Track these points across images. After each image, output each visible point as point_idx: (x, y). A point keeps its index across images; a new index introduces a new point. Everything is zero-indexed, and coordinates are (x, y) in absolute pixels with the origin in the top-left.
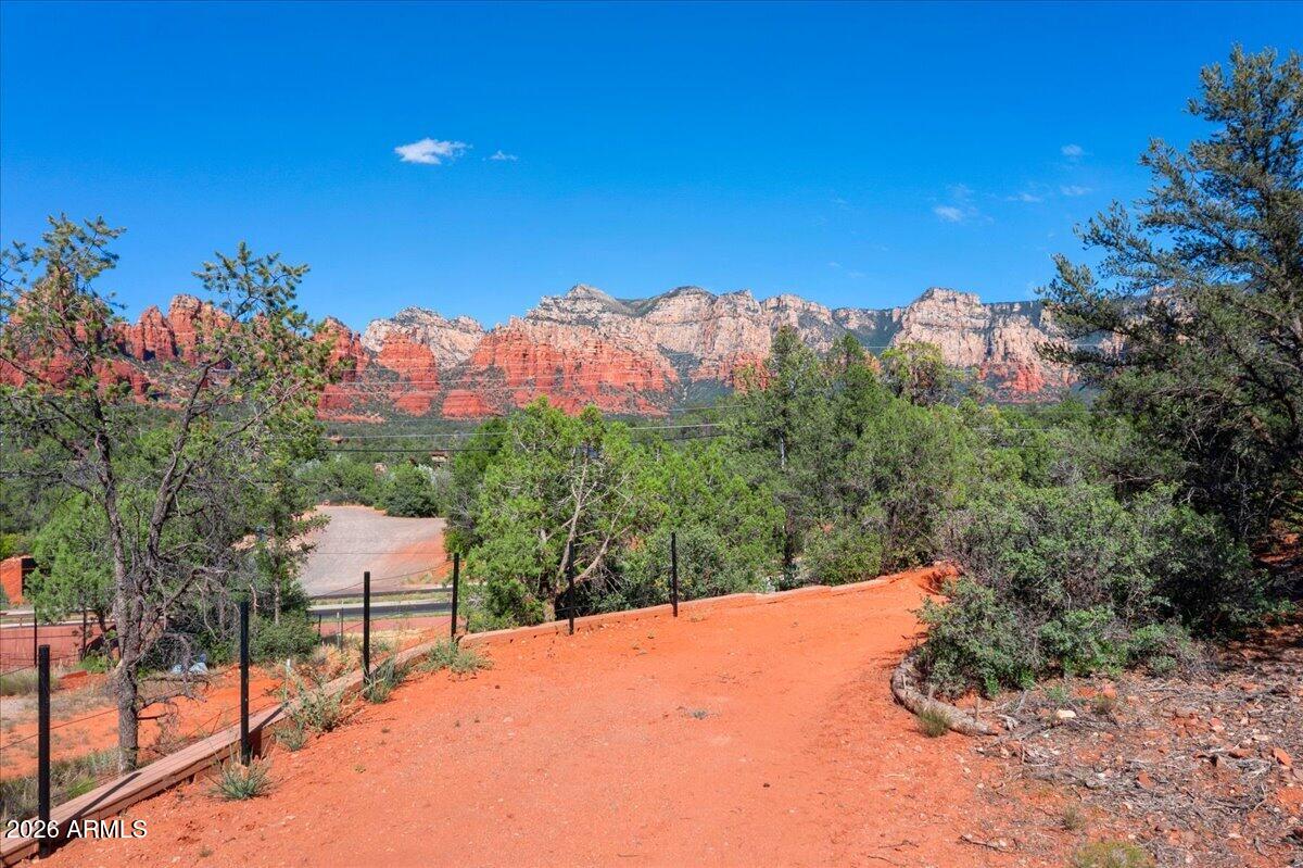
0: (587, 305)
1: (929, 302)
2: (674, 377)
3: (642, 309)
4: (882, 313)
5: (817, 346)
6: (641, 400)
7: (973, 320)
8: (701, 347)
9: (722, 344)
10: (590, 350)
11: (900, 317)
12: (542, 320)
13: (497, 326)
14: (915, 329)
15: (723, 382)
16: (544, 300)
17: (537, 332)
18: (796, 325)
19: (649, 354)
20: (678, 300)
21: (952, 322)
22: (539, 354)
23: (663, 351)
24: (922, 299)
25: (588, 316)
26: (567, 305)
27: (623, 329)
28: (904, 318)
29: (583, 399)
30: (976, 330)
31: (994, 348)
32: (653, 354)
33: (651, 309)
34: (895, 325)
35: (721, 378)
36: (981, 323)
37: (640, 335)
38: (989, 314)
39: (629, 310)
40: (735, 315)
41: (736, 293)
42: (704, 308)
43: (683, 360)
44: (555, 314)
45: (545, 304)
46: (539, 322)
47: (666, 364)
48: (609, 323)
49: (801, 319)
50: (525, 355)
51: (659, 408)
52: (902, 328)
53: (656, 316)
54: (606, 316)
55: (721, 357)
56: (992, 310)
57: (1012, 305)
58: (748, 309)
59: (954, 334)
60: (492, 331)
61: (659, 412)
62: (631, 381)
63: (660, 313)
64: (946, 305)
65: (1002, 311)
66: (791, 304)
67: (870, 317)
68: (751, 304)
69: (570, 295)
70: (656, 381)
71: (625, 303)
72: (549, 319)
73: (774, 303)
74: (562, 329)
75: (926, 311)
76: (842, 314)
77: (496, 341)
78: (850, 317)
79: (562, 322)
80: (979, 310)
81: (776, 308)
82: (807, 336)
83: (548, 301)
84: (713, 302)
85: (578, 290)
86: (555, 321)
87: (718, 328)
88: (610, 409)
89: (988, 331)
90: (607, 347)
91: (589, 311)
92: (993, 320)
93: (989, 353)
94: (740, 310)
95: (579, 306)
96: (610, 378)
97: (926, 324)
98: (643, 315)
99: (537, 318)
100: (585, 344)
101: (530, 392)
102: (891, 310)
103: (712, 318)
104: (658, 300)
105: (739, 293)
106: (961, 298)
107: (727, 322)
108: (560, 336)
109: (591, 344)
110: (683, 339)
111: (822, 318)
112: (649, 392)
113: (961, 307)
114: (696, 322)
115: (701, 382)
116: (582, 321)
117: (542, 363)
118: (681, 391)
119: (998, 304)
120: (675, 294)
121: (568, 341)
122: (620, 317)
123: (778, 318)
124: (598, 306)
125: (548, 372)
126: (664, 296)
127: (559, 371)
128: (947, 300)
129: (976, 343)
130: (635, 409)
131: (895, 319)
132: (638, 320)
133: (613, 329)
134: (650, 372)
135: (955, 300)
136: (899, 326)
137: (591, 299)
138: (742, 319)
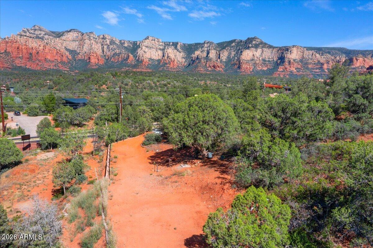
0: (39, 32)
1: (148, 40)
2: (70, 57)
3: (59, 35)
4: (134, 42)
5: (115, 51)
6: (60, 65)
7: (160, 46)
8: (79, 49)
9: (86, 48)
10: (41, 48)
11: (139, 44)
12: (23, 36)
13: (6, 37)
14: (144, 48)
15: (86, 60)
16: (24, 29)
17: (22, 40)
18: (109, 44)
19: (62, 50)
20: (71, 33)
21: (154, 47)
22: (23, 48)
23: (67, 50)
24: (146, 39)
25: (40, 36)
26: (32, 31)
27: (53, 41)
28: (141, 44)
29: (40, 64)
30: (160, 49)
31: (165, 55)
32: (63, 50)
33: (62, 35)
34: (138, 46)
35: (86, 59)
36: (161, 47)
37: (59, 44)
38: (164, 45)
39: (54, 35)
40: (90, 40)
41: (90, 33)
42: (80, 36)
43: (73, 52)
44: (28, 34)
45: (24, 31)
46: (22, 37)
47: (67, 53)
48: (48, 39)
49: (110, 42)
50: (18, 48)
51: (66, 68)
52: (140, 47)
53: (64, 38)
54: (46, 37)
55: (85, 53)
56: (165, 44)
57: (170, 43)
58: (94, 38)
59: (154, 50)
60: (5, 38)
61: (66, 69)
62: (56, 58)
63: (65, 37)
64: (152, 41)
65: (167, 44)
66: (107, 37)
67: (131, 43)
68: (95, 36)
69: (33, 28)
70: (64, 59)
71: (53, 32)
72: (26, 36)
73: (102, 37)
74: (30, 39)
75: (147, 43)
76: (123, 42)
77: (7, 42)
78: (125, 42)
79: (31, 37)
80: (161, 44)
81: (103, 38)
82: (112, 48)
83: (25, 30)
84: (83, 35)
85: (36, 27)
86: (28, 37)
87: (85, 43)
88: (49, 67)
89: (163, 50)
90: (48, 47)
91: (40, 34)
92: (165, 47)
93: (163, 56)
94: (91, 38)
95: (36, 32)
96: (49, 57)
97: (147, 47)
98: (59, 37)
99: (21, 35)
100: (40, 46)
101: (21, 61)
102: (137, 41)
103: (82, 40)
104: (64, 33)
105: (91, 33)
106: (156, 40)
107: (87, 41)
108: (30, 42)
109: (42, 46)
110: (73, 46)
111: (117, 42)
112: (62, 62)
113: (156, 42)
114: (77, 41)
115: (79, 60)
116: (37, 37)
117: (24, 51)
118: (73, 63)
119: (166, 42)
120: (70, 31)
121: (33, 44)
122: (51, 37)
123: (103, 41)
124: (44, 33)
125: (27, 54)
126: (66, 31)
127: (31, 54)
128: (152, 40)
129: (160, 53)
130: (58, 68)
131: (138, 44)
132: (58, 39)
133: (49, 41)
134: (62, 56)
135: (155, 40)
136: (139, 47)
137: (40, 30)
138: (92, 41)
